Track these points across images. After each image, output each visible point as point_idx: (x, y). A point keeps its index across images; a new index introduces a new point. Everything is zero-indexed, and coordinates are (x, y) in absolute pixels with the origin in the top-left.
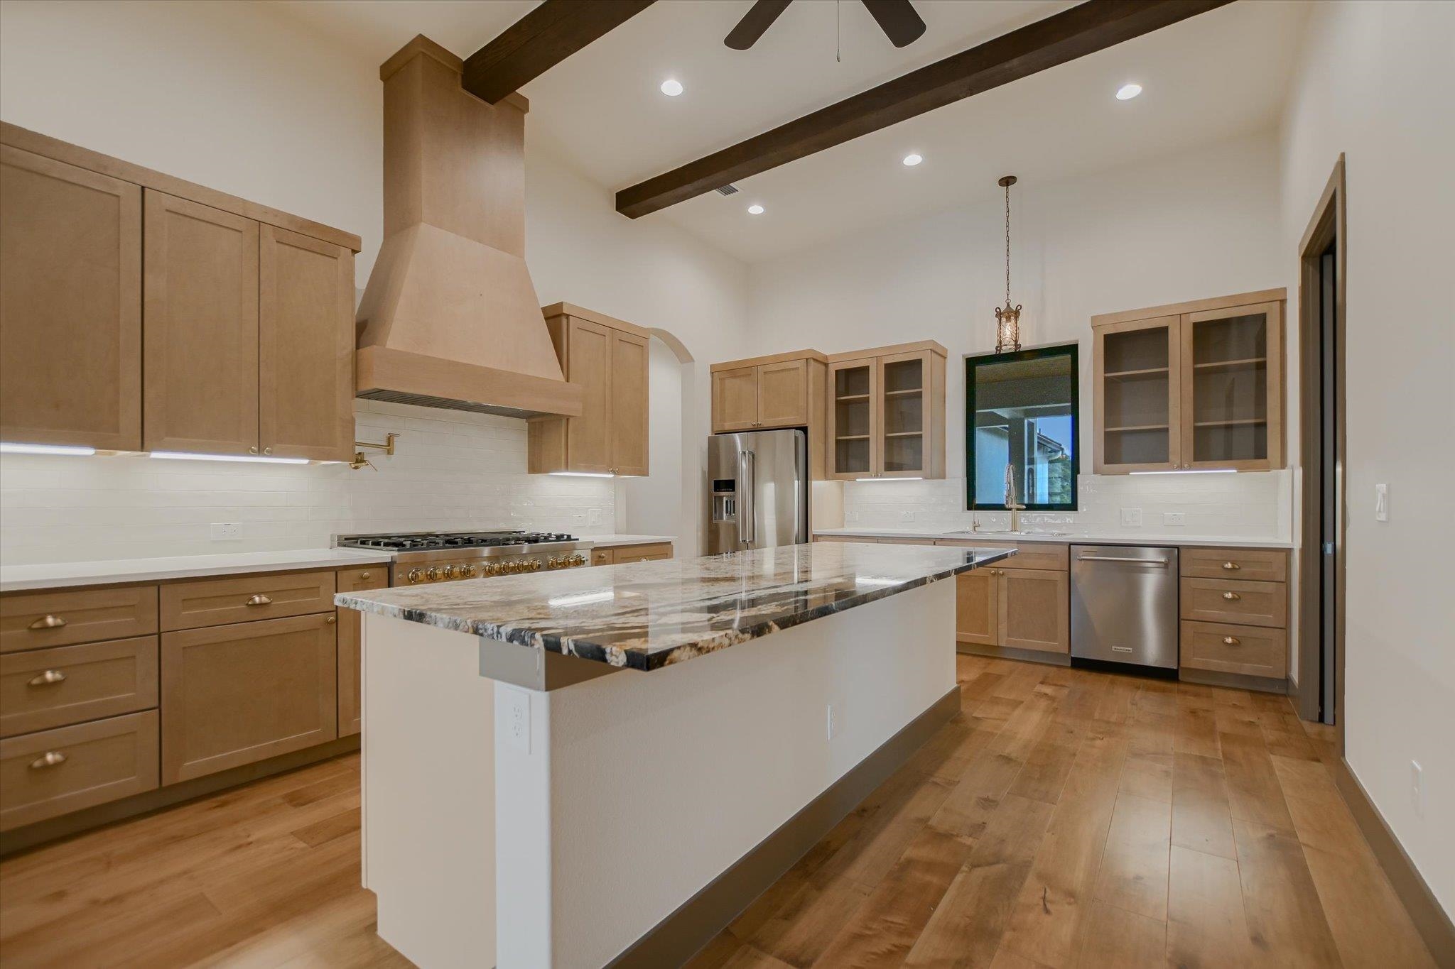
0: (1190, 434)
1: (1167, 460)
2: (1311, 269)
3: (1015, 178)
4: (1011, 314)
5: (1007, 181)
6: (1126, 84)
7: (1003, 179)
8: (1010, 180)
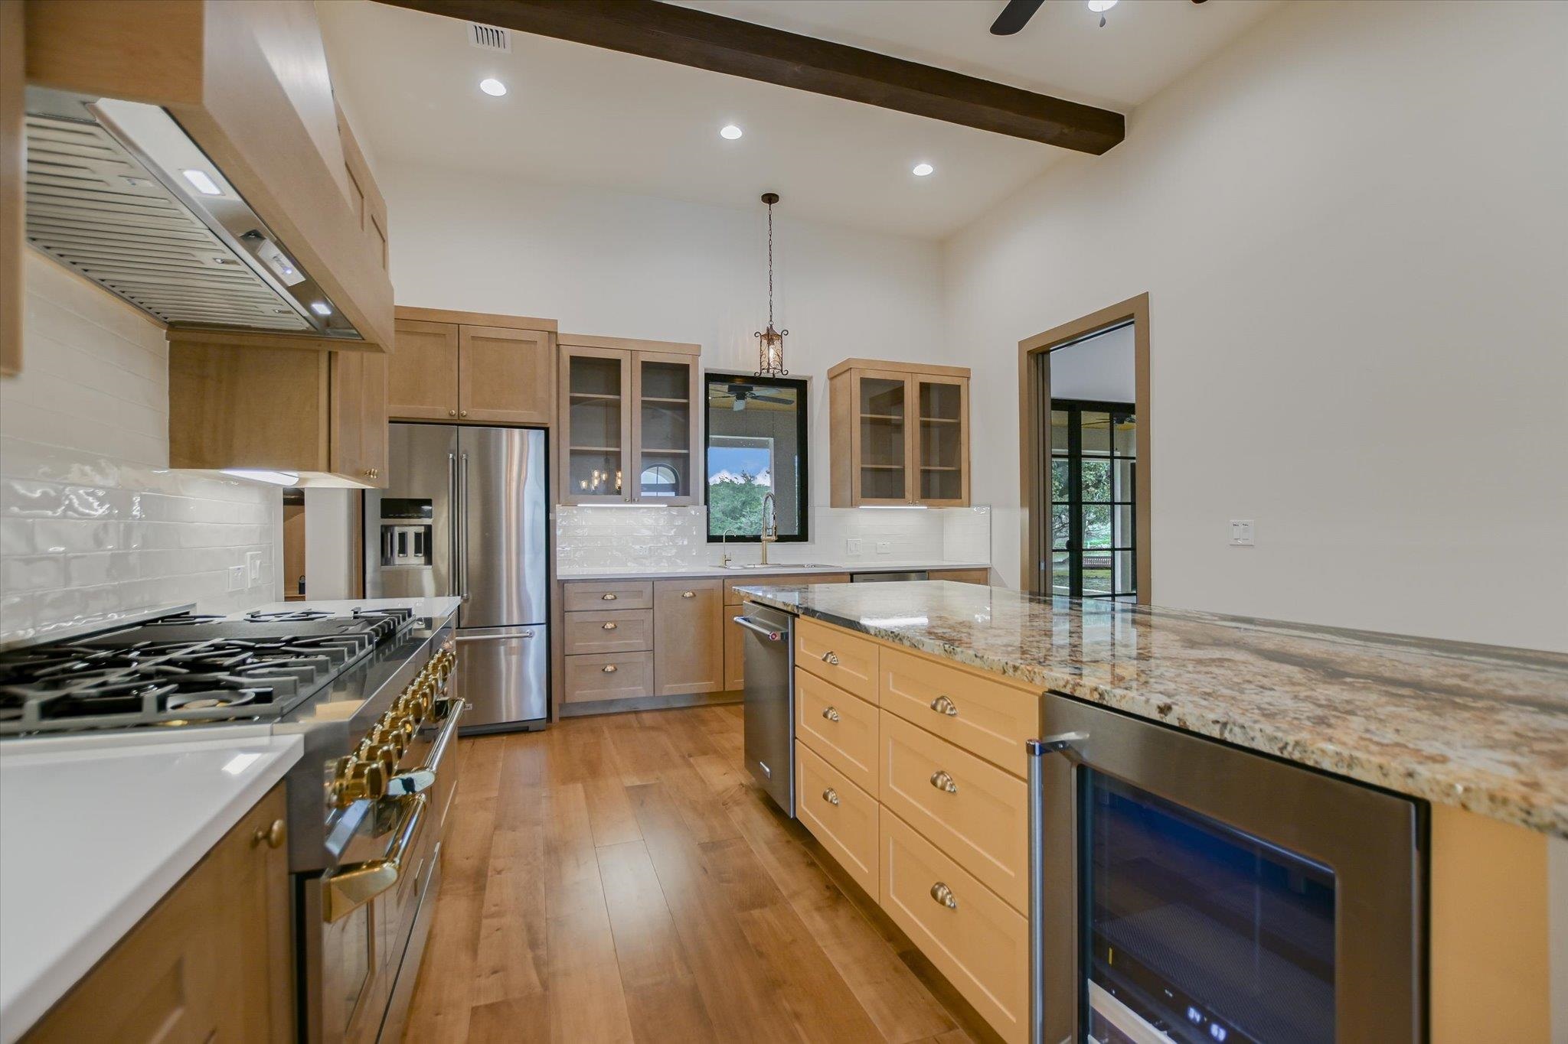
0: (918, 476)
1: (903, 496)
2: (1032, 361)
3: (777, 196)
4: (770, 337)
5: (770, 198)
6: (921, 163)
7: (764, 195)
8: (773, 198)
